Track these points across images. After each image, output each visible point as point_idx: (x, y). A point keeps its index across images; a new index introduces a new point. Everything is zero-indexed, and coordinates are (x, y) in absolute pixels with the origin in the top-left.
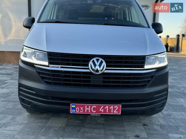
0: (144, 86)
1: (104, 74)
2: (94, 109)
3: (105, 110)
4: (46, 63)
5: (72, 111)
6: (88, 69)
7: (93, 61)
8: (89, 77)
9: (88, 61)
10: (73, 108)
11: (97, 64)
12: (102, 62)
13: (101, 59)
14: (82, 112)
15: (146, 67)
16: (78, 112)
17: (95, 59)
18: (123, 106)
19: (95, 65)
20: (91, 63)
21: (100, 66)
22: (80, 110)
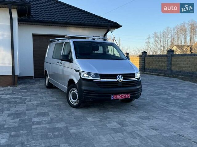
0: (136, 86)
1: (122, 81)
2: (120, 97)
3: (124, 97)
4: (99, 79)
5: (112, 99)
6: (117, 80)
7: (118, 77)
8: (117, 83)
9: (116, 77)
10: (113, 97)
11: (120, 78)
12: (121, 77)
13: (121, 76)
14: (116, 98)
15: (136, 78)
16: (114, 99)
17: (119, 76)
18: (130, 94)
19: (119, 78)
20: (117, 77)
21: (121, 78)
22: (115, 98)
